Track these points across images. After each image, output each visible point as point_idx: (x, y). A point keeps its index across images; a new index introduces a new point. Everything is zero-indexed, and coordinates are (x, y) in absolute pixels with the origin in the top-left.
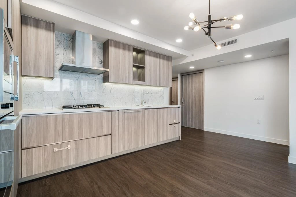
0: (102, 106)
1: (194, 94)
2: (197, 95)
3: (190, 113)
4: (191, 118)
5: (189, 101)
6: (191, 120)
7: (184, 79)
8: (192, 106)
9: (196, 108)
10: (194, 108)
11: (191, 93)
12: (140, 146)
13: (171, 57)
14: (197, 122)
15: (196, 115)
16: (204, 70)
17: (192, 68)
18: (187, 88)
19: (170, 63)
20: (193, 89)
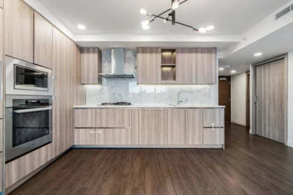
0: (130, 104)
1: (271, 91)
2: (277, 93)
3: (267, 118)
4: (267, 124)
5: (265, 99)
6: (267, 127)
7: (257, 71)
8: (269, 108)
9: (275, 111)
10: (272, 111)
11: (267, 89)
12: (162, 143)
13: (216, 48)
14: (277, 131)
15: (275, 121)
16: (287, 53)
17: (258, 55)
18: (263, 83)
19: (213, 55)
20: (271, 83)
